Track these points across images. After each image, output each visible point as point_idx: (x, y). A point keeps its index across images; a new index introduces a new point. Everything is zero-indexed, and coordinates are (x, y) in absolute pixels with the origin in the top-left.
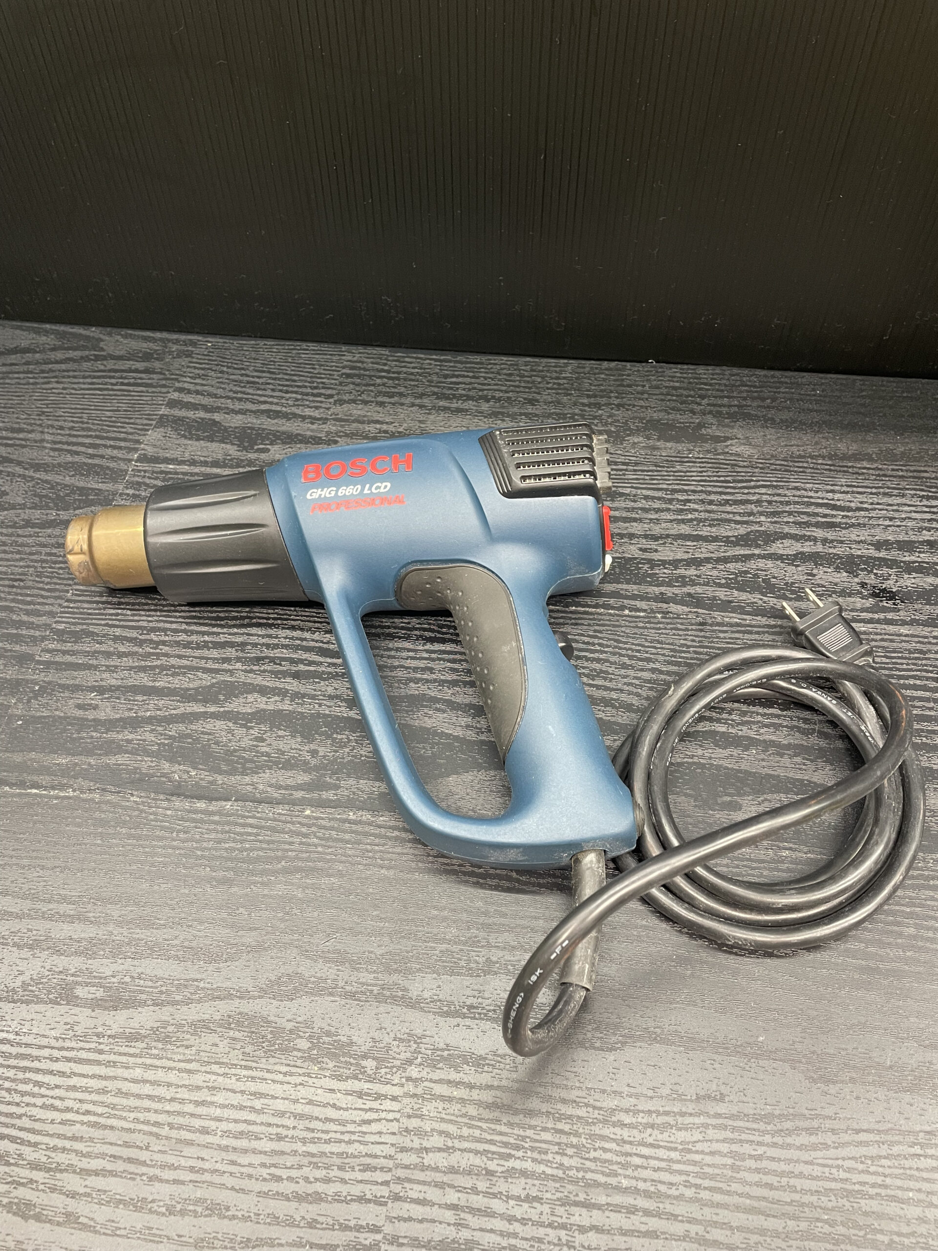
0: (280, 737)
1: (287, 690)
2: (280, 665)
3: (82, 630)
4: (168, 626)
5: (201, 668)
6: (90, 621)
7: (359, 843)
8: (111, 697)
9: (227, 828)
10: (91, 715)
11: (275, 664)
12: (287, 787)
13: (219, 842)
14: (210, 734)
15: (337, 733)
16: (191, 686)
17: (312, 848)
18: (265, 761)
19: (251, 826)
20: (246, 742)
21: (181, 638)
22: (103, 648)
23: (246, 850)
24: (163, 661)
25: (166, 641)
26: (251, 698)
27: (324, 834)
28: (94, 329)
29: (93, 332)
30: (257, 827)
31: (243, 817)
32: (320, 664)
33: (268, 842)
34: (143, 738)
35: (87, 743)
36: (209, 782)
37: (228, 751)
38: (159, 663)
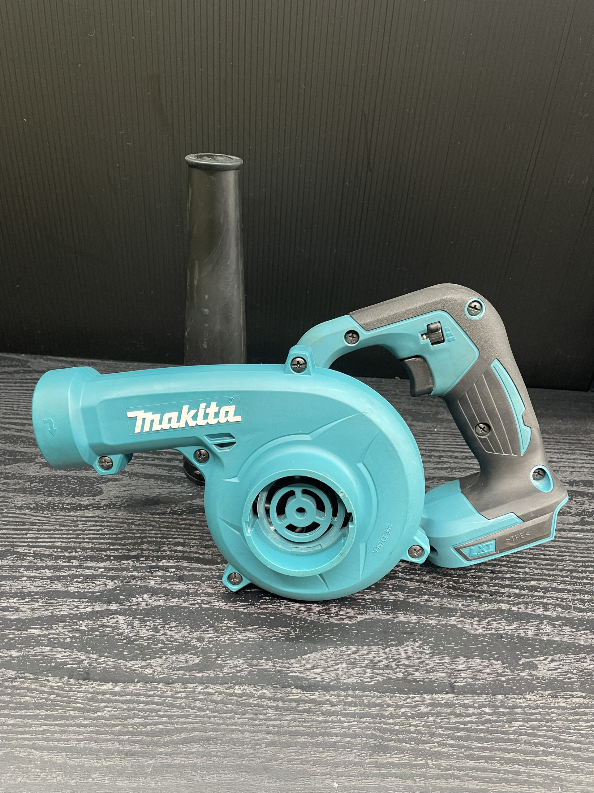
0: (172, 627)
1: (175, 591)
2: (168, 571)
3: (8, 550)
4: (77, 545)
5: (105, 576)
6: (14, 543)
7: (245, 713)
8: (31, 601)
9: (131, 706)
10: (13, 615)
11: (164, 570)
12: (180, 669)
13: (126, 719)
14: (114, 627)
15: (218, 622)
16: (97, 589)
17: (206, 720)
18: (161, 647)
19: (153, 703)
20: (143, 633)
21: (88, 554)
22: (25, 563)
23: (150, 724)
24: (75, 571)
25: (77, 557)
26: (146, 597)
27: (215, 707)
28: (23, 355)
29: (23, 357)
30: (157, 704)
31: (144, 695)
32: (199, 569)
33: (169, 717)
34: (58, 632)
35: (9, 638)
36: (114, 667)
37: (130, 640)
38: (71, 573)
